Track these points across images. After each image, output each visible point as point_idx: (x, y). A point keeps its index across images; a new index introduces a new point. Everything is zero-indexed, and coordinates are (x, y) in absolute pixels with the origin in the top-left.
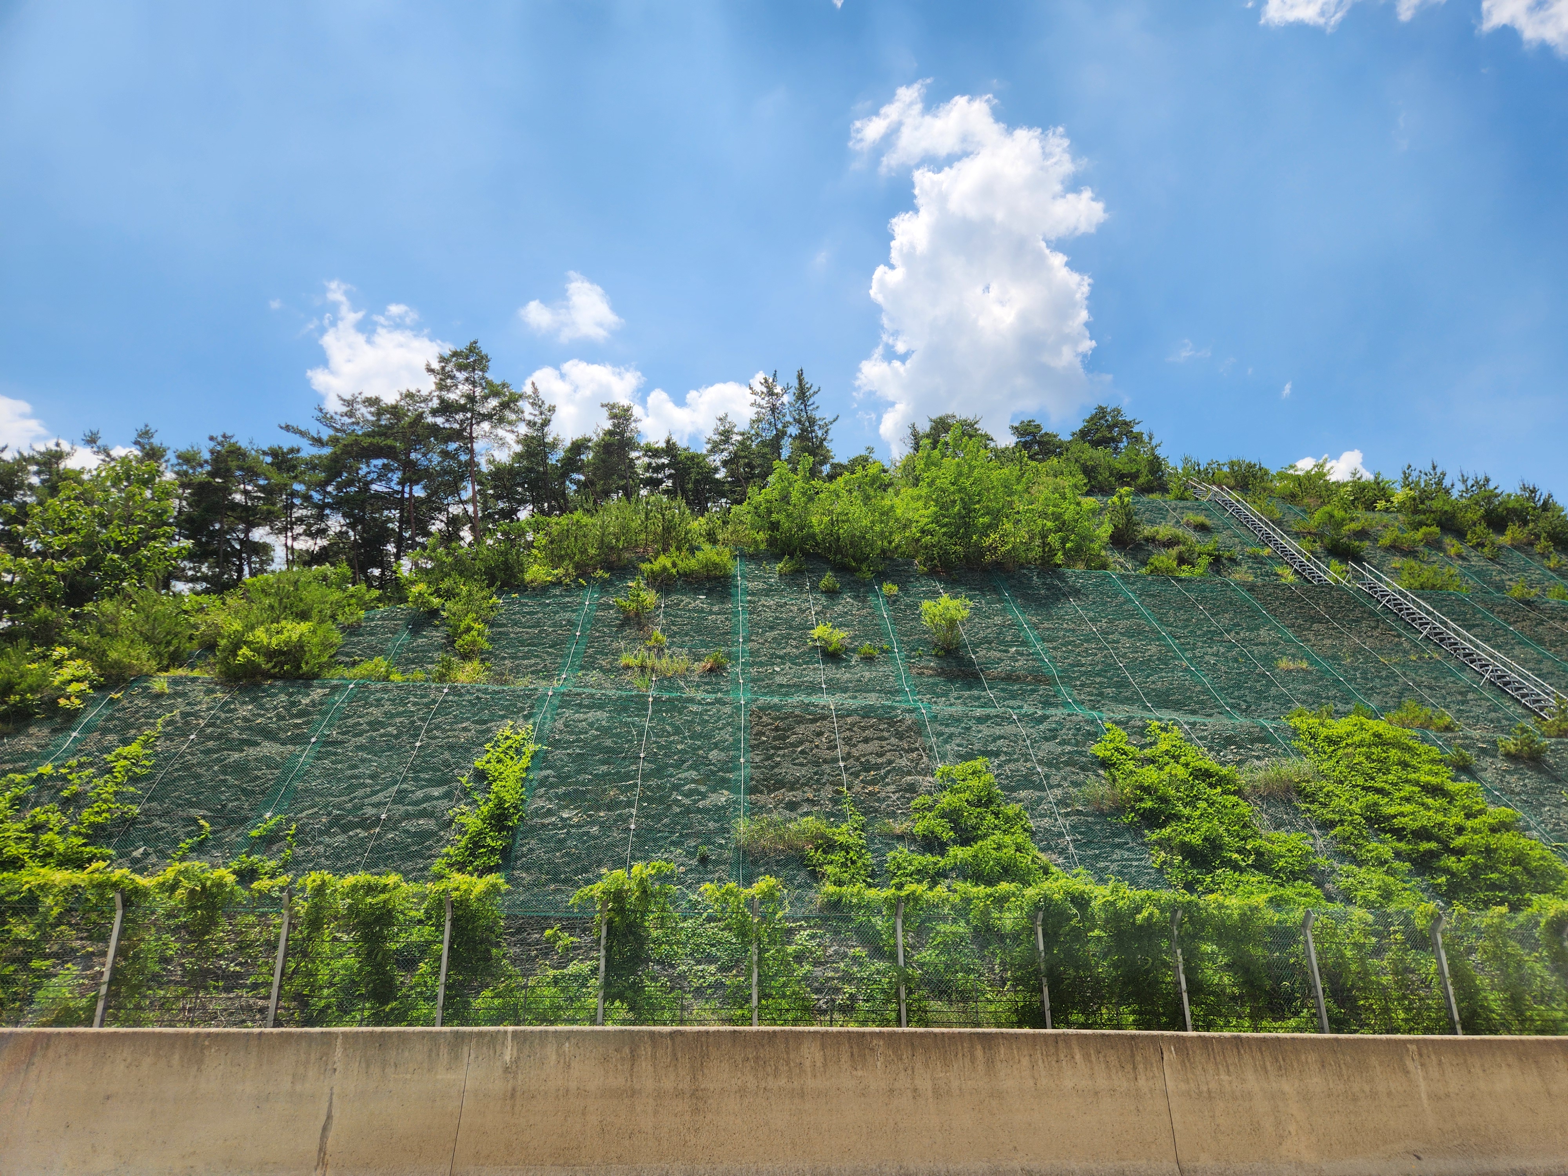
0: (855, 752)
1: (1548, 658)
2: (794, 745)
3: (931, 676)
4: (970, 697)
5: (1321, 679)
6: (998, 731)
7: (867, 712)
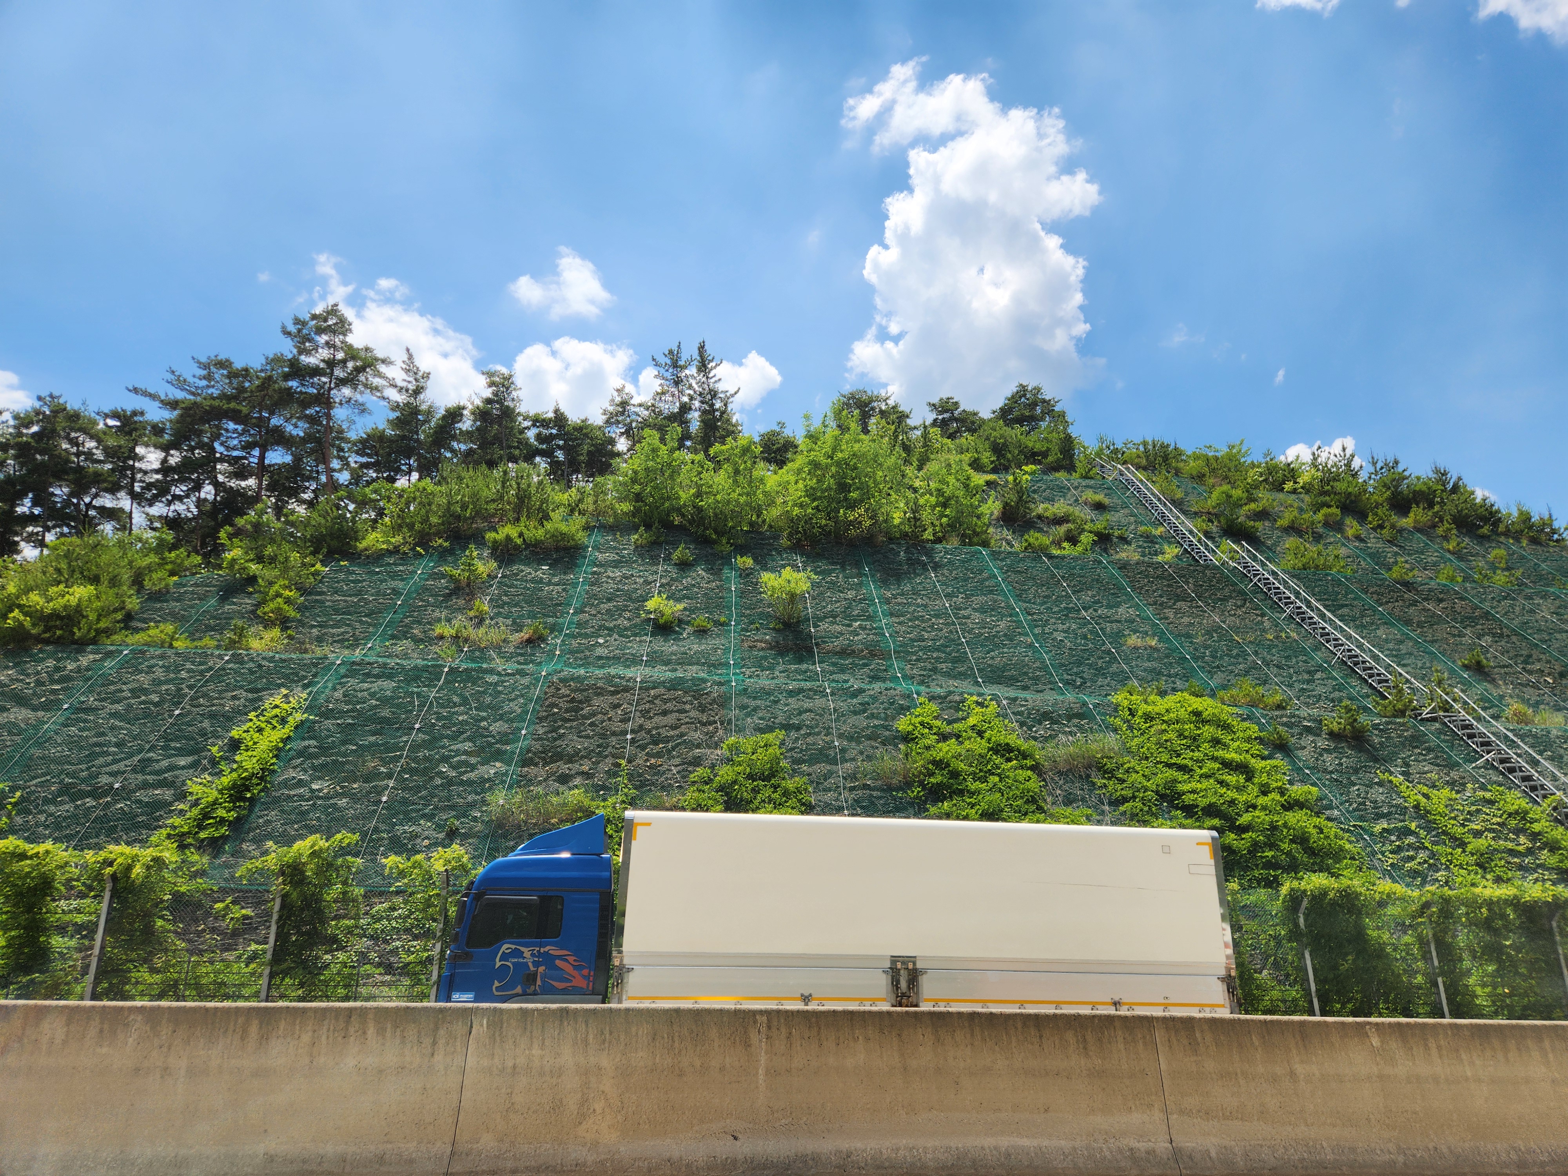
0: (648, 725)
1: (1411, 639)
2: (585, 717)
3: (763, 649)
4: (796, 670)
5: (1167, 657)
6: (807, 704)
7: (674, 685)
